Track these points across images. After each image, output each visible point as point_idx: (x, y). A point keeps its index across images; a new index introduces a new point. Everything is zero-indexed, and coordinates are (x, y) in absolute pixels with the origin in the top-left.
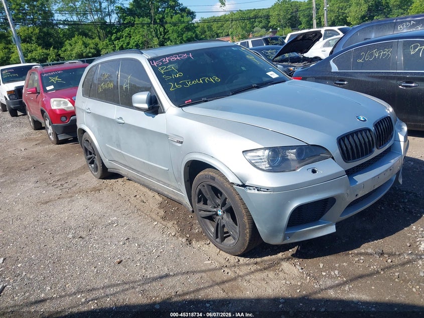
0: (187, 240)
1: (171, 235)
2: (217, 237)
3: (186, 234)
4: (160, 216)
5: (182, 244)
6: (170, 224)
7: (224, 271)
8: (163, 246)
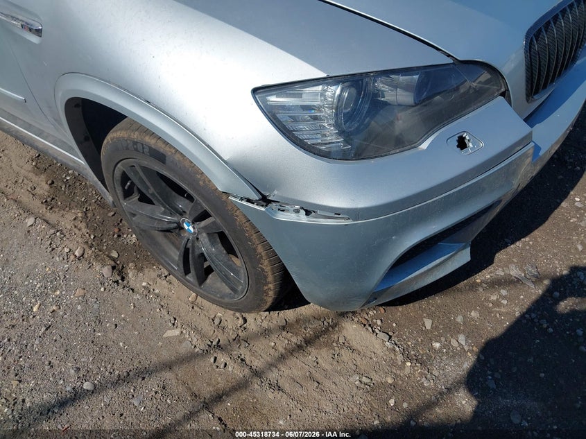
0: (114, 268)
1: (72, 257)
2: (187, 271)
3: (109, 250)
4: (40, 197)
5: (102, 284)
6: (66, 220)
7: (215, 359)
8: (58, 293)
